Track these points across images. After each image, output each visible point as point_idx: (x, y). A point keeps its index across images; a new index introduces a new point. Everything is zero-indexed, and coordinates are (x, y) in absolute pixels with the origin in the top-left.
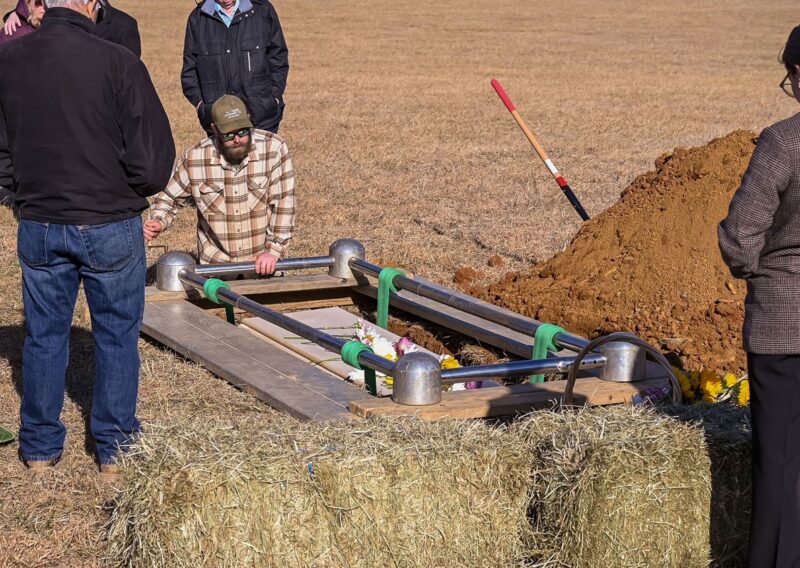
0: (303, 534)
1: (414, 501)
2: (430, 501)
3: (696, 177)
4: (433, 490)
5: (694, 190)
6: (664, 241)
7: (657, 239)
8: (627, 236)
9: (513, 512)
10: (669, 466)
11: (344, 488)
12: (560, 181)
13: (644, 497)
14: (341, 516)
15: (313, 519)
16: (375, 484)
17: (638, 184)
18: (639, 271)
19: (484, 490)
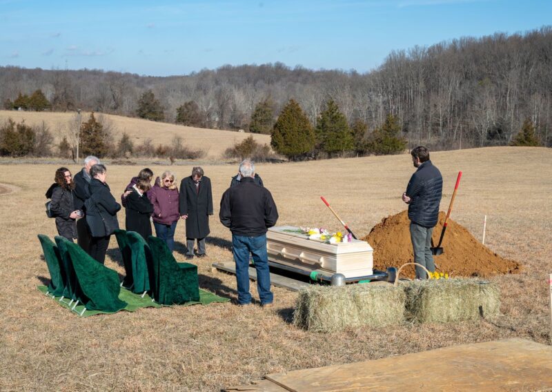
0: (351, 313)
1: (378, 304)
2: (382, 304)
3: (398, 224)
4: (383, 301)
5: (398, 227)
6: (391, 242)
7: (388, 242)
8: (378, 242)
9: (402, 307)
10: (443, 293)
11: (361, 301)
12: (346, 227)
13: (438, 301)
14: (360, 308)
15: (354, 309)
16: (369, 300)
17: (378, 226)
18: (384, 252)
19: (395, 301)
